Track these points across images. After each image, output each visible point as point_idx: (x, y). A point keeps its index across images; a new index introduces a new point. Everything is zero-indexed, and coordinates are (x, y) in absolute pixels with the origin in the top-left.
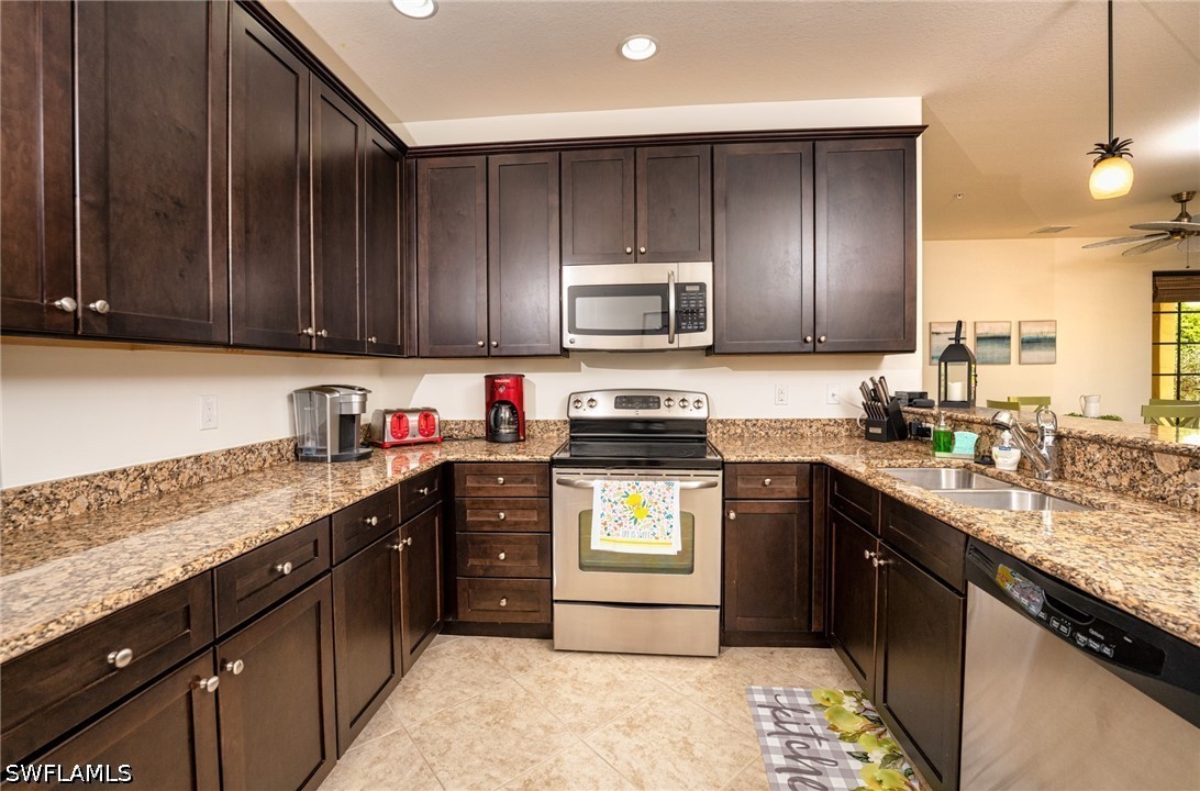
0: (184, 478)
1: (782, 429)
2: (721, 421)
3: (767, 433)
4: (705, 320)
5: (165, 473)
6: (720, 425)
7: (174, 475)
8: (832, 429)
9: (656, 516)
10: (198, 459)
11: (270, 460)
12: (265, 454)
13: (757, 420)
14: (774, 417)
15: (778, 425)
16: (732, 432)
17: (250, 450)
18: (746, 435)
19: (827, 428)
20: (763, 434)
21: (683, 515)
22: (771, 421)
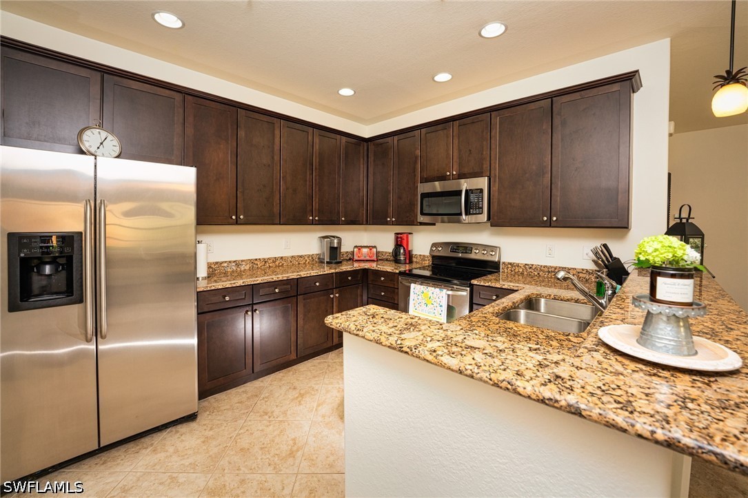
0: (277, 263)
1: (549, 272)
2: (510, 264)
3: (538, 274)
4: (482, 208)
5: (271, 261)
6: (509, 266)
7: (274, 262)
8: (584, 276)
9: (435, 304)
10: (282, 258)
11: (308, 261)
12: (306, 258)
13: (533, 265)
14: (543, 264)
15: (546, 269)
16: (517, 270)
17: (301, 257)
18: (525, 273)
19: (581, 275)
20: (536, 274)
21: (449, 306)
22: (541, 266)
